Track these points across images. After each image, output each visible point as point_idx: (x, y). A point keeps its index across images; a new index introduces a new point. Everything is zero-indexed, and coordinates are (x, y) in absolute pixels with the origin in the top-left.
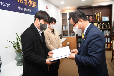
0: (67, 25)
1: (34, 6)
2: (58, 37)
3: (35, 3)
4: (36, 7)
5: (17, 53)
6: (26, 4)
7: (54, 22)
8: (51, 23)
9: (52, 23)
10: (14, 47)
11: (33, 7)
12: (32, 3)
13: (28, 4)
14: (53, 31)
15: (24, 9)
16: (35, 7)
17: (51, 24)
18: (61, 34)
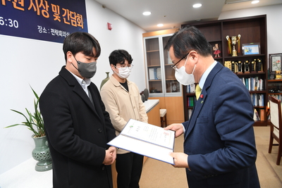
0: (160, 67)
1: (77, 23)
2: (137, 99)
3: (79, 17)
4: (82, 26)
5: (35, 140)
6: (57, 18)
7: (126, 62)
8: (120, 63)
9: (123, 64)
10: (28, 124)
11: (76, 25)
12: (73, 15)
13: (62, 19)
14: (125, 84)
15: (52, 30)
16: (79, 25)
17: (118, 66)
18: (146, 90)
